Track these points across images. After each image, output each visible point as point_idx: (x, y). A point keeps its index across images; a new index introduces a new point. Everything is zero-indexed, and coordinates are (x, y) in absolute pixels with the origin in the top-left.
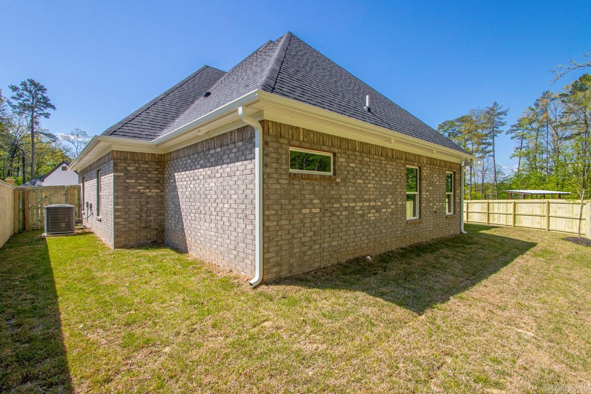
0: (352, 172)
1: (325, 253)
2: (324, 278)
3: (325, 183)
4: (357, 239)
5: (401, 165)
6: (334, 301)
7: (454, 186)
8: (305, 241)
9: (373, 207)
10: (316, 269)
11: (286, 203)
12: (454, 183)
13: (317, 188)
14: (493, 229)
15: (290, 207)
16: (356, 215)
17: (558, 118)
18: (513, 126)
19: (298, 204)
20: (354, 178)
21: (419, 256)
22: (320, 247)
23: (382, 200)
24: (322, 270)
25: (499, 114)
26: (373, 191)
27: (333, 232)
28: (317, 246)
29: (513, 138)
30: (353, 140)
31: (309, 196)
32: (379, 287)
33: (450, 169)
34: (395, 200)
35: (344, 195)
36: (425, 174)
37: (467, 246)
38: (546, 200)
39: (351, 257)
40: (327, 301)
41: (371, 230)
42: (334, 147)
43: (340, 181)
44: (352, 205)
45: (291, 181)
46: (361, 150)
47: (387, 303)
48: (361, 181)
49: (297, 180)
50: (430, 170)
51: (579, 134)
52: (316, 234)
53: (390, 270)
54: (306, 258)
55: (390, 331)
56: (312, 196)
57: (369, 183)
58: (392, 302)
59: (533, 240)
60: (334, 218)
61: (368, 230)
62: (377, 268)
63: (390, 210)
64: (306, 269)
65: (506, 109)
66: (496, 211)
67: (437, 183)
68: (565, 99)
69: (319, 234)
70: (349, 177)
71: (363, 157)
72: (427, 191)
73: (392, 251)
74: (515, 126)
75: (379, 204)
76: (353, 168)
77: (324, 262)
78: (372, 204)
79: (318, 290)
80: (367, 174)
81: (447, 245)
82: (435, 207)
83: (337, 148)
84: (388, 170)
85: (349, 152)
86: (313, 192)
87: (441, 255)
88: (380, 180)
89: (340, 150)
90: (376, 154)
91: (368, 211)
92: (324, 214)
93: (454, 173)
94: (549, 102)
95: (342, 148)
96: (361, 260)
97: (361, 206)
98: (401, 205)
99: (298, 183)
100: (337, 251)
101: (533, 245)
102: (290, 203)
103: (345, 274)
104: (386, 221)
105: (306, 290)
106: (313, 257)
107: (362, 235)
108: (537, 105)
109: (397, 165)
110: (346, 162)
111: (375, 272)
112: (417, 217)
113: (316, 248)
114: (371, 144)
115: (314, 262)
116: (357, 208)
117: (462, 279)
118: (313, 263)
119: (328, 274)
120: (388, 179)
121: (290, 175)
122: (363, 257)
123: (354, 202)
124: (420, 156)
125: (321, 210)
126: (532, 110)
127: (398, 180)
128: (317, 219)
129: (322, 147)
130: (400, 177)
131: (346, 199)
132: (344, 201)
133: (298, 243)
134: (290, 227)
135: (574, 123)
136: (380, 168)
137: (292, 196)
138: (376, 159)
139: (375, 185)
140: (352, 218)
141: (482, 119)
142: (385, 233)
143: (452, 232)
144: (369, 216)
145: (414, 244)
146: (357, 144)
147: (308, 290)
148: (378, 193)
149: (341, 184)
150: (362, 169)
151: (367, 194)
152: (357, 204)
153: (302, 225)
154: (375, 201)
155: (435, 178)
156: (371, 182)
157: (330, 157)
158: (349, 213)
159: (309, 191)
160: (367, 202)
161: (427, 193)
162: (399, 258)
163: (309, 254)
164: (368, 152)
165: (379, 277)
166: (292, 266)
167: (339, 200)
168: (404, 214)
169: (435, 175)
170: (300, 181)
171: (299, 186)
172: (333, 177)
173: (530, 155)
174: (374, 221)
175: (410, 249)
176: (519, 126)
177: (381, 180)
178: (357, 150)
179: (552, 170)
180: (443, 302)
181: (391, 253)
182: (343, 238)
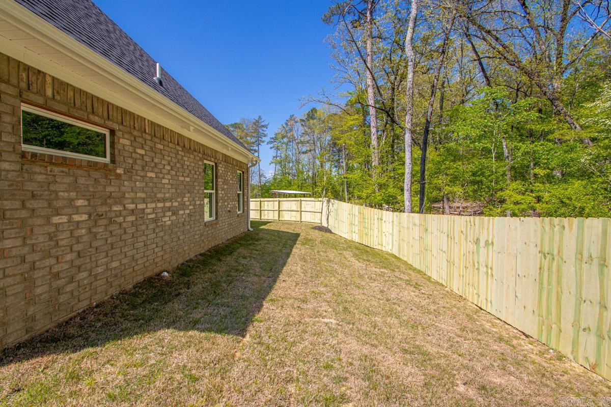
0: (140, 161)
1: (99, 283)
2: (100, 324)
3: (96, 175)
4: (148, 253)
5: (198, 158)
6: (126, 362)
7: (243, 186)
8: (60, 269)
9: (169, 209)
10: (84, 311)
11: (15, 207)
12: (243, 182)
13: (82, 181)
14: (268, 224)
15: (24, 214)
16: (147, 221)
17: (299, 136)
18: (271, 138)
19: (43, 208)
20: (143, 170)
21: (220, 260)
22: (90, 275)
23: (179, 200)
24: (95, 310)
25: (263, 126)
26: (169, 189)
27: (112, 248)
28: (83, 275)
29: (271, 148)
30: (141, 117)
31: (66, 194)
32: (187, 313)
33: (241, 168)
34: (194, 200)
35: (130, 192)
36: (221, 171)
37: (257, 243)
38: (299, 199)
39: (140, 278)
40: (112, 365)
41: (166, 238)
42: (111, 120)
43: (122, 172)
44: (140, 206)
45: (25, 167)
46: (153, 133)
47: (203, 334)
48: (153, 175)
49: (41, 166)
50: (225, 168)
51: (310, 151)
52: (81, 255)
53: (195, 285)
54: (62, 299)
55: (219, 379)
56: (72, 194)
57: (163, 178)
58: (209, 330)
59: (297, 231)
60: (113, 227)
61: (162, 239)
62: (178, 287)
63: (187, 212)
64: (63, 317)
65: (267, 124)
66: (266, 208)
67: (231, 182)
68: (303, 123)
69: (89, 254)
70: (136, 167)
71: (155, 143)
72: (223, 189)
73: (191, 260)
74: (273, 138)
75: (176, 204)
76: (143, 156)
77: (97, 297)
78: (168, 204)
79: (91, 350)
80: (161, 167)
81: (240, 244)
82: (229, 206)
83: (117, 123)
84: (186, 163)
85: (136, 133)
86: (74, 186)
87: (239, 256)
88: (176, 175)
89: (121, 127)
90: (171, 142)
91: (162, 214)
92: (96, 222)
93: (243, 172)
94: (294, 124)
95: (124, 124)
96: (155, 279)
97: (153, 208)
98: (199, 204)
99: (43, 171)
100: (119, 274)
101: (298, 235)
102: (24, 206)
103: (134, 307)
104: (183, 224)
105: (67, 358)
106: (76, 294)
107: (154, 245)
108: (287, 124)
109: (195, 159)
110: (131, 145)
111: (177, 292)
112: (214, 218)
113: (82, 277)
114: (166, 128)
115: (79, 301)
116: (148, 211)
117: (264, 278)
118: (76, 304)
119: (106, 315)
120: (185, 175)
121: (23, 155)
122: (156, 275)
123: (144, 202)
124: (216, 151)
125: (90, 215)
126: (284, 127)
127: (196, 176)
128: (83, 231)
129: (91, 116)
130: (198, 173)
131: (133, 199)
132: (130, 201)
133: (44, 276)
134: (26, 249)
135: (308, 142)
136: (177, 160)
137: (30, 194)
138: (171, 148)
139: (171, 181)
140: (141, 225)
141: (251, 128)
142: (183, 239)
143: (242, 230)
144: (163, 220)
145: (212, 247)
146: (147, 124)
147: (72, 355)
148: (174, 191)
149: (124, 177)
150: (154, 159)
151: (161, 192)
152: (148, 205)
153: (52, 243)
154: (171, 201)
155: (229, 177)
156: (166, 176)
157: (105, 135)
158: (136, 218)
159: (65, 186)
160: (161, 202)
161: (223, 192)
162: (201, 267)
163: (67, 290)
164: (162, 137)
165: (183, 298)
166: (33, 319)
167: (120, 200)
168: (202, 216)
169: (229, 174)
170: (46, 167)
171: (44, 176)
172: (111, 166)
173: (281, 162)
174: (169, 226)
175: (209, 253)
176: (274, 139)
177: (178, 174)
178: (147, 131)
179: (295, 176)
180: (259, 311)
181: (190, 262)
182: (128, 254)
